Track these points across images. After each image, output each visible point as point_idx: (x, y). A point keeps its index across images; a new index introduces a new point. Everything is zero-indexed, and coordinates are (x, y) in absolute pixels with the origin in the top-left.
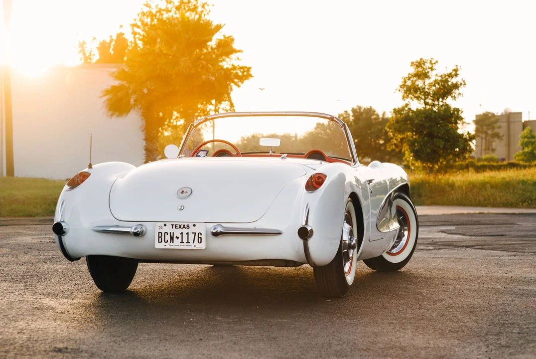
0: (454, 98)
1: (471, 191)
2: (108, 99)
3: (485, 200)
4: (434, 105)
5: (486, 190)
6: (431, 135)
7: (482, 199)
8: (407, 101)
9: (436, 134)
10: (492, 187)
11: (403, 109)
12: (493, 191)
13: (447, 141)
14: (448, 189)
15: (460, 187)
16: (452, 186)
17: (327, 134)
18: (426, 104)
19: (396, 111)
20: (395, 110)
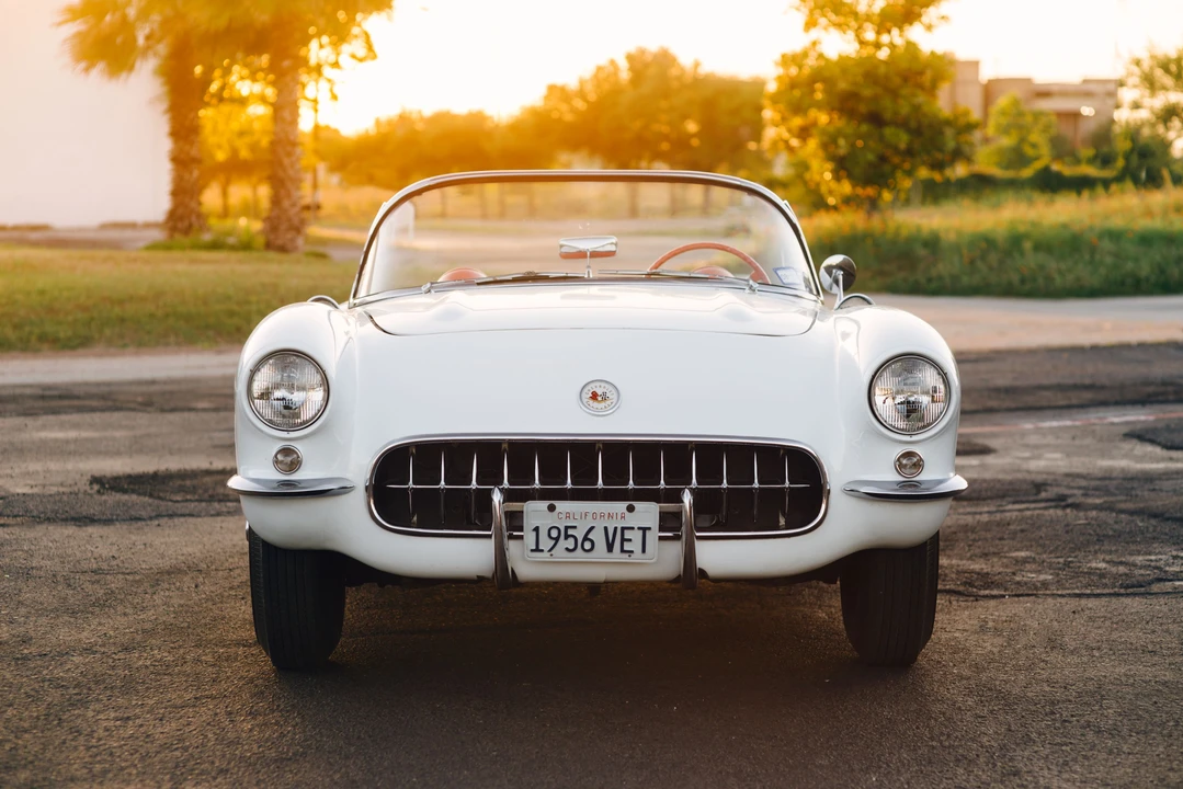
0: (929, 28)
1: (983, 258)
2: (79, 35)
3: (1023, 281)
4: (878, 46)
5: (1022, 253)
6: (876, 119)
7: (1015, 278)
8: (814, 34)
9: (888, 115)
10: (1038, 247)
11: (805, 54)
12: (1042, 258)
13: (917, 132)
14: (922, 252)
15: (956, 248)
16: (932, 243)
17: (573, 110)
18: (862, 43)
19: (787, 60)
20: (784, 56)
